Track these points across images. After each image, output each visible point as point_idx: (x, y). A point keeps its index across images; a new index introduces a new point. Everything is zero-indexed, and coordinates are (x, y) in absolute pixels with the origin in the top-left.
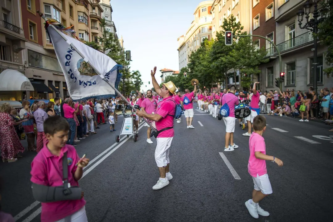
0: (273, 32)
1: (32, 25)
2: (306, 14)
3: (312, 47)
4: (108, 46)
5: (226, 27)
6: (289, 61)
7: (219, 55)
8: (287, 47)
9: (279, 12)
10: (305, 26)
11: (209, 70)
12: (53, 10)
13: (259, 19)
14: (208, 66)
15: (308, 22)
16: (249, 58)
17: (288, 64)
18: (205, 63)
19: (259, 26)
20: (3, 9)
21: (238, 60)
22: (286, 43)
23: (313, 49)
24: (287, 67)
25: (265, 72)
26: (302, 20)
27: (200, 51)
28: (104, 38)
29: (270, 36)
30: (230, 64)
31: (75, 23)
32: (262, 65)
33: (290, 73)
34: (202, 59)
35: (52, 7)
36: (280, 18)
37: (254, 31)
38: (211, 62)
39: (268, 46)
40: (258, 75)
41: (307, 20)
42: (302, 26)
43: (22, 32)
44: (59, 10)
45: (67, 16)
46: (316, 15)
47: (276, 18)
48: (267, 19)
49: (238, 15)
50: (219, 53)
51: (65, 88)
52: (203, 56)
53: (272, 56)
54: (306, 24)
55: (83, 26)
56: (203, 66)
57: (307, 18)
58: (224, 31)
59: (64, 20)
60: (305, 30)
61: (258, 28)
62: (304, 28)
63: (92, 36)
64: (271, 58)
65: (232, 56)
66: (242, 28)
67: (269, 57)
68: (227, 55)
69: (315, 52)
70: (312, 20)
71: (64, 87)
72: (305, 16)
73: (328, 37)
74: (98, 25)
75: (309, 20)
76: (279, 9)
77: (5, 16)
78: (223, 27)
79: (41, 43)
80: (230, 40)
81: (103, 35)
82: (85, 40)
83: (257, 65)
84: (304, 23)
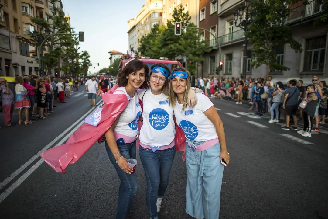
0: (216, 25)
2: (240, 15)
3: (243, 43)
4: (59, 25)
5: (176, 16)
6: (228, 52)
7: (169, 42)
8: (227, 40)
9: (222, 8)
10: (239, 25)
11: (158, 55)
13: (205, 12)
14: (158, 52)
15: (241, 23)
16: (195, 48)
17: (227, 55)
18: (155, 49)
19: (205, 18)
21: (185, 49)
22: (226, 36)
23: (244, 45)
24: (226, 58)
25: (208, 60)
26: (237, 20)
27: (150, 36)
28: (53, 16)
29: (213, 28)
30: (178, 52)
32: (205, 54)
33: (228, 63)
34: (153, 45)
36: (222, 13)
37: (200, 22)
38: (160, 48)
39: (211, 38)
40: (202, 63)
41: (241, 21)
42: (237, 24)
46: (247, 17)
47: (219, 12)
48: (212, 12)
49: (187, 5)
50: (168, 40)
51: (7, 66)
52: (153, 41)
53: (214, 47)
54: (240, 23)
56: (153, 51)
57: (241, 18)
58: (174, 20)
60: (239, 28)
61: (204, 20)
62: (238, 26)
63: (36, 10)
64: (214, 48)
65: (180, 44)
66: (190, 18)
67: (212, 47)
68: (176, 43)
69: (246, 47)
70: (244, 21)
71: (6, 64)
72: (239, 17)
73: (254, 36)
75: (242, 21)
76: (221, 5)
78: (174, 16)
80: (179, 31)
81: (53, 13)
82: (29, 14)
83: (201, 54)
84: (238, 22)
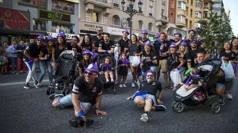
1: (172, 14)
12: (182, 3)
20: (162, 10)
31: (194, 8)
35: (182, 2)
43: (168, 19)
44: (186, 3)
45: (189, 5)
55: (198, 9)
59: (187, 8)
74: (209, 6)
77: (162, 12)
79: (174, 23)
